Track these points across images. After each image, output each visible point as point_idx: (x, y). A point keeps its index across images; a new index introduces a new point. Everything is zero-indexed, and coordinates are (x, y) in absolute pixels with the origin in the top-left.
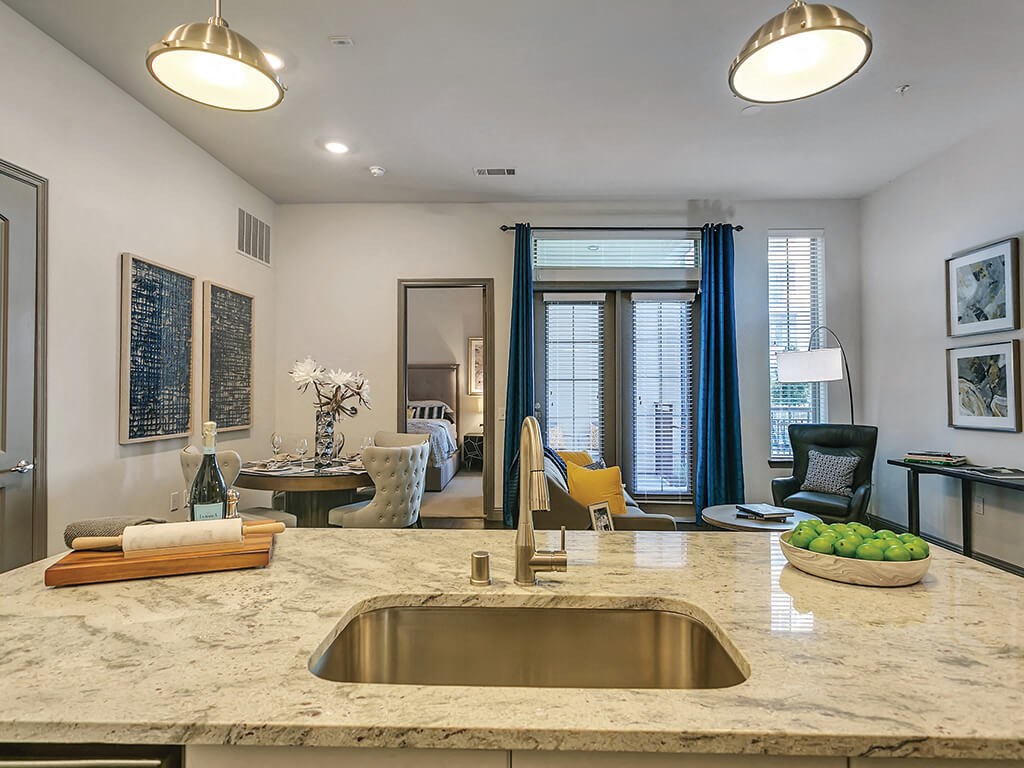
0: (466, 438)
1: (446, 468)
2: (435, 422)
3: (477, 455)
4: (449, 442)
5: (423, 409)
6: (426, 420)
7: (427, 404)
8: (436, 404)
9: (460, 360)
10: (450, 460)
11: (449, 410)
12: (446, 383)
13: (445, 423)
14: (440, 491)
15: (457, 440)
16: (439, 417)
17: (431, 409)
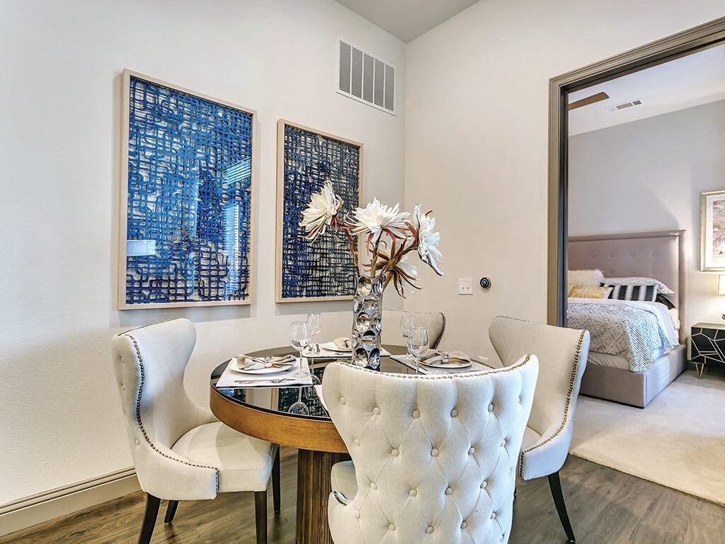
0: (694, 330)
1: (655, 374)
2: (641, 304)
3: (717, 357)
4: (661, 334)
5: (623, 289)
6: (628, 302)
7: (630, 282)
8: (643, 282)
9: (686, 224)
10: (666, 359)
11: (666, 290)
12: (663, 255)
13: (660, 308)
14: (643, 408)
15: (680, 331)
16: (648, 298)
17: (636, 289)
